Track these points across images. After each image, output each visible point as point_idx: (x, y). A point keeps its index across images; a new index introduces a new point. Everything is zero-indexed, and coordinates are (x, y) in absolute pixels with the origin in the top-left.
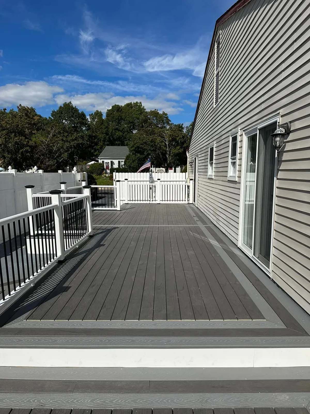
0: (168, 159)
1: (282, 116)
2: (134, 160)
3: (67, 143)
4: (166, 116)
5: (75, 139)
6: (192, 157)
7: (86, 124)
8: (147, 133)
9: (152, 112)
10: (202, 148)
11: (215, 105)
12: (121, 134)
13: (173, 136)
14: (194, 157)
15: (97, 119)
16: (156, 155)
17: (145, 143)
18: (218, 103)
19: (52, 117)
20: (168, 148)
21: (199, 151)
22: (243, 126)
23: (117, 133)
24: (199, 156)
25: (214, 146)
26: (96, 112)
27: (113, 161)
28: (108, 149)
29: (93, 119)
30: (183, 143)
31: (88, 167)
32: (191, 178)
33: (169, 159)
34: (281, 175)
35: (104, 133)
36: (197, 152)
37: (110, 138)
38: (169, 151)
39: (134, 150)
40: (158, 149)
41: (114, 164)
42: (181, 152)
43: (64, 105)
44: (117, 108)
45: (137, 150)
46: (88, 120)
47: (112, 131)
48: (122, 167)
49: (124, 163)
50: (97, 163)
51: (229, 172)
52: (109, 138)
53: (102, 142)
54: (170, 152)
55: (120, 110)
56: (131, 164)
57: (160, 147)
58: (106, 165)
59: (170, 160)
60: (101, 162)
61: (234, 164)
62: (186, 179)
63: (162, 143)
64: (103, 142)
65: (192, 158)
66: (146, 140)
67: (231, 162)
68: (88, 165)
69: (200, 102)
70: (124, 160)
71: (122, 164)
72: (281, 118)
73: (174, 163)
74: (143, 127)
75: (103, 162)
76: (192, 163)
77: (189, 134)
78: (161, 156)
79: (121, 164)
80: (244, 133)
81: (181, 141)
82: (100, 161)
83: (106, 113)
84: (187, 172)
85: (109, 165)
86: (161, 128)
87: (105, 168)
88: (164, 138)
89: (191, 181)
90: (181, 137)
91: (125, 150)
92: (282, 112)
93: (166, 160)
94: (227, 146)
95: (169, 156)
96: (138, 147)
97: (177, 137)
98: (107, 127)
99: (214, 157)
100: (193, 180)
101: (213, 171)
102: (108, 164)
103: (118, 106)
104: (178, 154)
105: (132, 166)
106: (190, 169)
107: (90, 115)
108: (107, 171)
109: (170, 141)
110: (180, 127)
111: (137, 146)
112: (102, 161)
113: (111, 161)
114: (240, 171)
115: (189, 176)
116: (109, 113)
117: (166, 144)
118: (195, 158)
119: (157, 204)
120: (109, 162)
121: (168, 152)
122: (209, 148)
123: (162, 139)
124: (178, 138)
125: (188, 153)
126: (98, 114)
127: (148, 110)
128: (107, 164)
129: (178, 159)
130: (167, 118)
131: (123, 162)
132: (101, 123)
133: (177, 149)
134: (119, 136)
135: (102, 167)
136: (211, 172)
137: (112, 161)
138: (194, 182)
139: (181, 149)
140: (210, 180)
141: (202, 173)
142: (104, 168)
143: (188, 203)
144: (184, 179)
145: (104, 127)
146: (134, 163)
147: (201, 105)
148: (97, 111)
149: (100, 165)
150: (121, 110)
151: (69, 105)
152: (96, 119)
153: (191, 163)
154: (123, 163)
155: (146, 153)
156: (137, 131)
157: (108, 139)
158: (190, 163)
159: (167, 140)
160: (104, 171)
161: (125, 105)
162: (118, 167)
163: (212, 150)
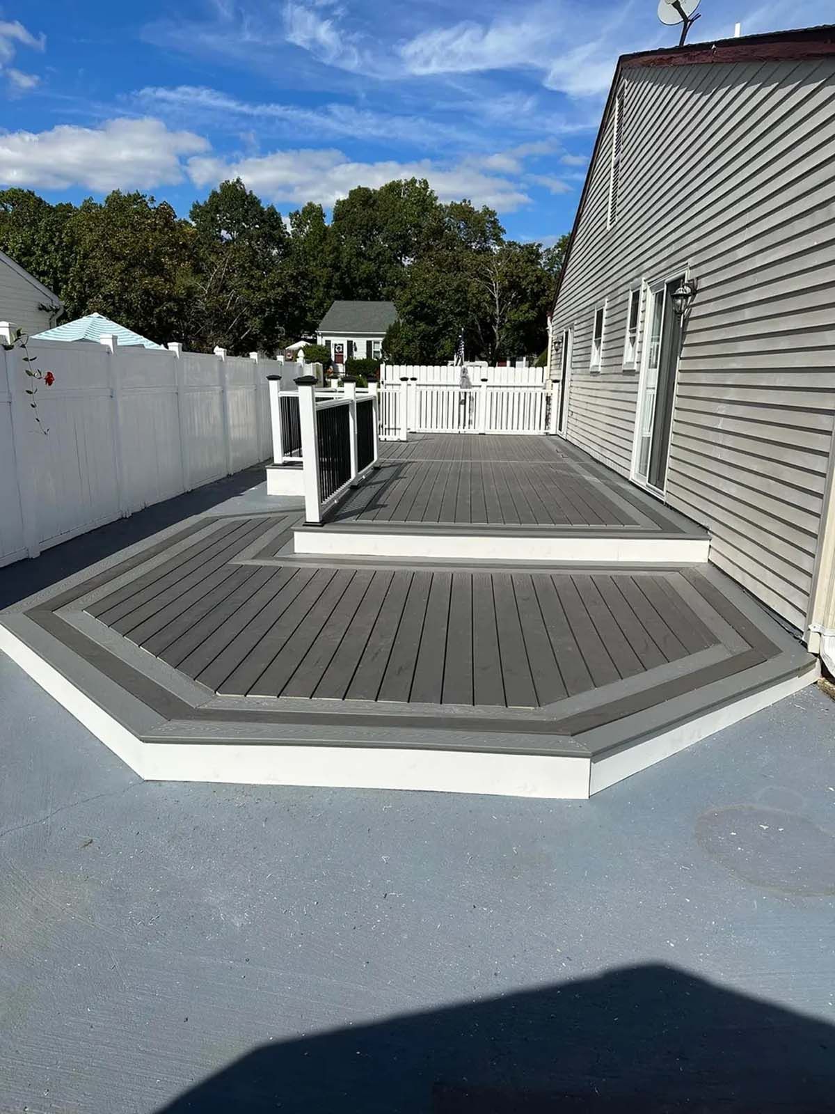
0: (498, 338)
1: (691, 268)
2: (409, 340)
3: (259, 294)
4: (493, 219)
5: (279, 285)
6: (561, 330)
7: (281, 240)
8: (441, 266)
9: (454, 207)
10: (581, 310)
11: (610, 224)
12: (373, 267)
13: (512, 276)
14: (565, 330)
15: (310, 228)
16: (466, 326)
17: (439, 293)
18: (615, 223)
19: (193, 220)
20: (498, 307)
21: (575, 316)
22: (648, 275)
23: (362, 264)
24: (576, 328)
25: (605, 308)
26: (306, 207)
27: (355, 340)
28: (340, 308)
29: (299, 225)
30: (537, 296)
31: (289, 356)
32: (555, 378)
33: (500, 337)
34: (685, 352)
35: (328, 265)
36: (571, 319)
37: (345, 278)
38: (499, 316)
39: (410, 313)
40: (474, 311)
41: (356, 350)
42: (531, 318)
43: (221, 187)
44: (362, 198)
45: (419, 313)
46: (286, 228)
47: (351, 260)
48: (377, 358)
49: (381, 347)
50: (311, 347)
51: (625, 356)
52: (341, 279)
53: (322, 289)
54: (502, 317)
55: (372, 202)
56: (403, 349)
57: (478, 306)
58: (335, 352)
59: (503, 341)
60: (324, 344)
61: (633, 340)
62: (543, 381)
63: (483, 294)
64: (326, 290)
65: (560, 332)
66: (443, 287)
67: (630, 338)
68: (289, 351)
69: (583, 211)
70: (381, 339)
71: (375, 350)
72: (689, 271)
73: (512, 349)
74: (429, 248)
75: (328, 343)
76: (559, 343)
77: (554, 269)
78: (479, 329)
79: (373, 350)
80: (649, 287)
81: (532, 289)
82: (321, 341)
83: (333, 210)
84: (546, 365)
85: (342, 352)
86: (478, 252)
87: (333, 359)
88: (489, 280)
89: (556, 385)
90: (534, 279)
91: (386, 313)
92: (691, 262)
93: (491, 338)
94: (624, 308)
95: (501, 328)
96: (423, 305)
97: (524, 278)
98: (336, 249)
99: (604, 329)
100: (561, 383)
101: (601, 356)
102: (341, 350)
103: (367, 190)
104: (522, 325)
105: (405, 354)
106: (553, 357)
107: (291, 216)
108: (337, 366)
109: (504, 290)
110: (532, 253)
111: (419, 302)
112: (326, 341)
113: (348, 342)
114: (640, 352)
115: (550, 375)
116: (343, 210)
117: (492, 297)
118: (567, 333)
119: (480, 434)
120: (342, 345)
121: (498, 320)
122: (596, 311)
123: (483, 285)
124: (524, 283)
125: (551, 320)
126: (314, 213)
127: (444, 202)
128: (339, 348)
129: (522, 336)
130: (495, 222)
131: (378, 343)
132: (320, 236)
133: (521, 311)
134: (367, 275)
135: (326, 355)
136: (596, 359)
137: (352, 341)
138: (561, 387)
139: (531, 311)
140: (594, 376)
141: (579, 365)
142: (330, 360)
143: (547, 433)
144: (539, 383)
145: (328, 248)
146: (409, 345)
147: (584, 218)
148: (310, 204)
149: (320, 350)
150: (375, 202)
151: (236, 187)
152: (308, 226)
153: (556, 345)
154: (378, 347)
155: (443, 320)
156: (412, 259)
157: (339, 281)
158: (555, 343)
159: (498, 287)
160: (331, 367)
161: (382, 189)
162: (365, 358)
163: (600, 313)
